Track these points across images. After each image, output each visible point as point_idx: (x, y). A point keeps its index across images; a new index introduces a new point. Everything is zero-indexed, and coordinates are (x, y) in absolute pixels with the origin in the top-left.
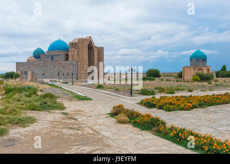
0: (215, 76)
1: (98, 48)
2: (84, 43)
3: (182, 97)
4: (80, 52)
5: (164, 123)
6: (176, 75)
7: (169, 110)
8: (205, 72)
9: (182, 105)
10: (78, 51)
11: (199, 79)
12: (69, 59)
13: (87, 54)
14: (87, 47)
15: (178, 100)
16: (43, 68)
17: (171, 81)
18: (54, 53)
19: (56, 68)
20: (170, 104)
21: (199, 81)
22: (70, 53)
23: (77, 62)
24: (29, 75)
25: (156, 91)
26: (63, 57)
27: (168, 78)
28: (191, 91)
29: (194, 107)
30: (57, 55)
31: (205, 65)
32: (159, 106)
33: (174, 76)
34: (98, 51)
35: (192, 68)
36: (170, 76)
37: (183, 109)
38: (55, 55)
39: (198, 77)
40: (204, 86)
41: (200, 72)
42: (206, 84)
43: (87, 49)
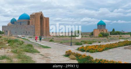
0: (110, 34)
1: (46, 18)
2: (38, 15)
3: (97, 45)
4: (36, 20)
5: (92, 58)
6: (90, 33)
7: (92, 52)
8: (105, 32)
9: (98, 50)
10: (35, 19)
11: (102, 36)
12: (30, 24)
13: (40, 22)
14: (40, 17)
15: (95, 47)
16: (16, 29)
17: (87, 37)
18: (22, 21)
19: (22, 29)
20: (92, 49)
21: (102, 37)
22: (30, 21)
23: (34, 26)
24: (8, 32)
25: (82, 43)
26: (27, 23)
27: (85, 35)
28: (100, 42)
29: (103, 50)
30: (23, 22)
31: (105, 28)
32: (87, 51)
33: (89, 34)
34: (46, 19)
35: (98, 30)
36: (87, 34)
37: (99, 51)
38: (22, 22)
39: (101, 35)
40: (105, 40)
41: (103, 32)
42: (105, 38)
43: (40, 19)
